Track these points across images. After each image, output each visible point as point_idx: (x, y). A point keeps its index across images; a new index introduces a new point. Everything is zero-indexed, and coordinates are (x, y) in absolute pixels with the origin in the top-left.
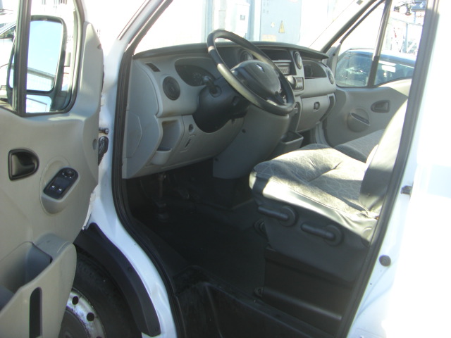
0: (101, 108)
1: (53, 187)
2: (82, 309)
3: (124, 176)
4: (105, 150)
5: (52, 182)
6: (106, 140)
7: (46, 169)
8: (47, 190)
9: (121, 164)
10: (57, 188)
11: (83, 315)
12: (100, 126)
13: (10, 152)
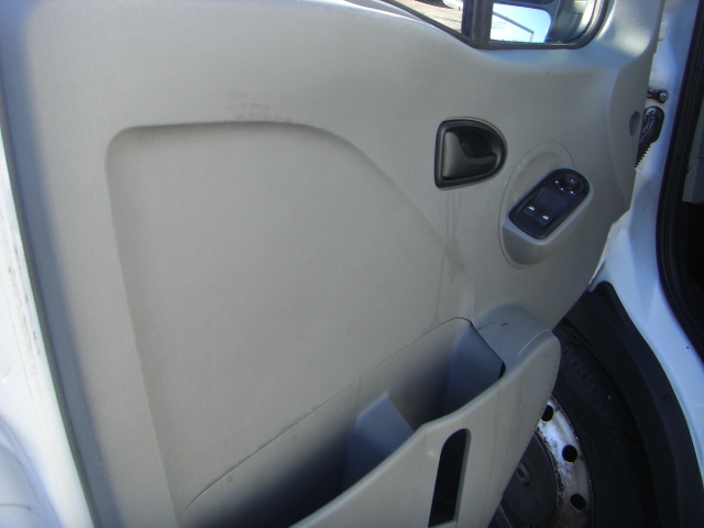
0: (659, 43)
1: (532, 208)
2: (557, 434)
3: (688, 195)
4: (654, 137)
5: (529, 198)
6: (658, 117)
7: (519, 168)
8: (517, 215)
9: (685, 171)
10: (540, 211)
11: (556, 446)
12: (650, 84)
13: (444, 123)
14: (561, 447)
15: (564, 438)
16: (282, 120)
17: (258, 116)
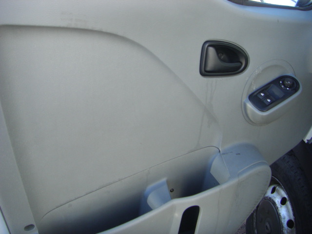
1: (262, 94)
5: (265, 89)
8: (254, 98)
10: (266, 97)
13: (207, 42)
14: (287, 219)
15: (289, 216)
16: (96, 29)
17: (80, 25)
